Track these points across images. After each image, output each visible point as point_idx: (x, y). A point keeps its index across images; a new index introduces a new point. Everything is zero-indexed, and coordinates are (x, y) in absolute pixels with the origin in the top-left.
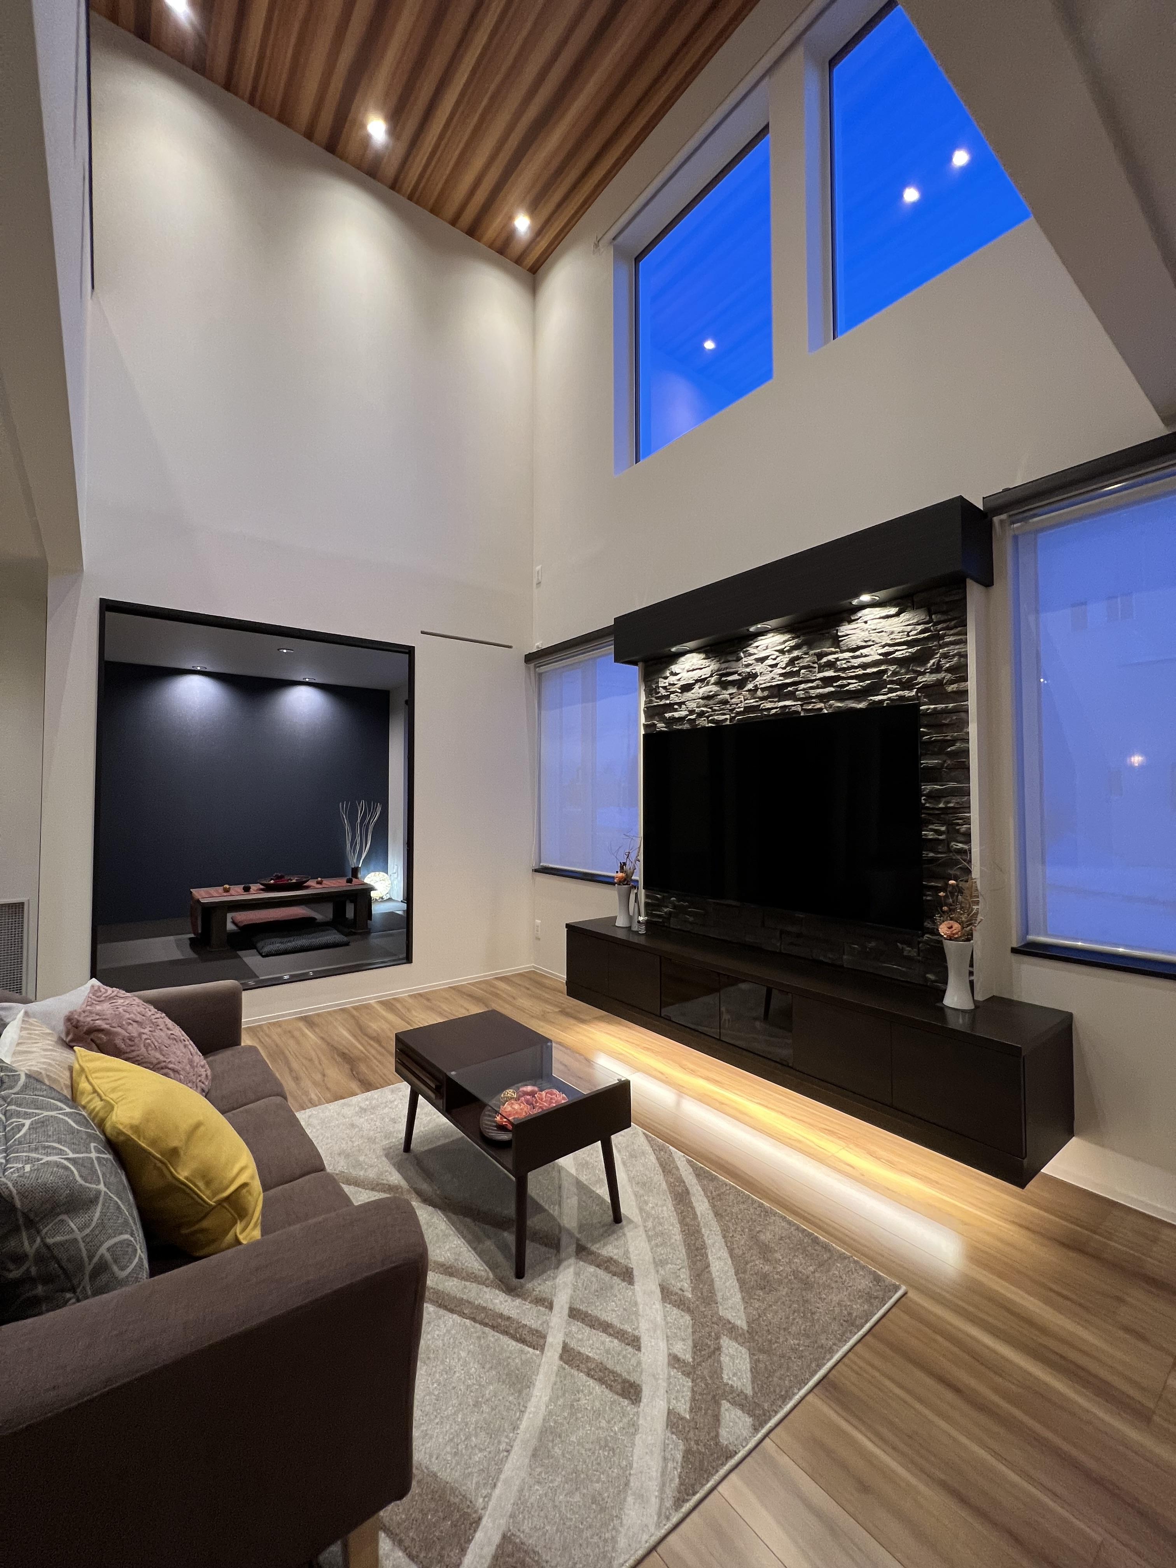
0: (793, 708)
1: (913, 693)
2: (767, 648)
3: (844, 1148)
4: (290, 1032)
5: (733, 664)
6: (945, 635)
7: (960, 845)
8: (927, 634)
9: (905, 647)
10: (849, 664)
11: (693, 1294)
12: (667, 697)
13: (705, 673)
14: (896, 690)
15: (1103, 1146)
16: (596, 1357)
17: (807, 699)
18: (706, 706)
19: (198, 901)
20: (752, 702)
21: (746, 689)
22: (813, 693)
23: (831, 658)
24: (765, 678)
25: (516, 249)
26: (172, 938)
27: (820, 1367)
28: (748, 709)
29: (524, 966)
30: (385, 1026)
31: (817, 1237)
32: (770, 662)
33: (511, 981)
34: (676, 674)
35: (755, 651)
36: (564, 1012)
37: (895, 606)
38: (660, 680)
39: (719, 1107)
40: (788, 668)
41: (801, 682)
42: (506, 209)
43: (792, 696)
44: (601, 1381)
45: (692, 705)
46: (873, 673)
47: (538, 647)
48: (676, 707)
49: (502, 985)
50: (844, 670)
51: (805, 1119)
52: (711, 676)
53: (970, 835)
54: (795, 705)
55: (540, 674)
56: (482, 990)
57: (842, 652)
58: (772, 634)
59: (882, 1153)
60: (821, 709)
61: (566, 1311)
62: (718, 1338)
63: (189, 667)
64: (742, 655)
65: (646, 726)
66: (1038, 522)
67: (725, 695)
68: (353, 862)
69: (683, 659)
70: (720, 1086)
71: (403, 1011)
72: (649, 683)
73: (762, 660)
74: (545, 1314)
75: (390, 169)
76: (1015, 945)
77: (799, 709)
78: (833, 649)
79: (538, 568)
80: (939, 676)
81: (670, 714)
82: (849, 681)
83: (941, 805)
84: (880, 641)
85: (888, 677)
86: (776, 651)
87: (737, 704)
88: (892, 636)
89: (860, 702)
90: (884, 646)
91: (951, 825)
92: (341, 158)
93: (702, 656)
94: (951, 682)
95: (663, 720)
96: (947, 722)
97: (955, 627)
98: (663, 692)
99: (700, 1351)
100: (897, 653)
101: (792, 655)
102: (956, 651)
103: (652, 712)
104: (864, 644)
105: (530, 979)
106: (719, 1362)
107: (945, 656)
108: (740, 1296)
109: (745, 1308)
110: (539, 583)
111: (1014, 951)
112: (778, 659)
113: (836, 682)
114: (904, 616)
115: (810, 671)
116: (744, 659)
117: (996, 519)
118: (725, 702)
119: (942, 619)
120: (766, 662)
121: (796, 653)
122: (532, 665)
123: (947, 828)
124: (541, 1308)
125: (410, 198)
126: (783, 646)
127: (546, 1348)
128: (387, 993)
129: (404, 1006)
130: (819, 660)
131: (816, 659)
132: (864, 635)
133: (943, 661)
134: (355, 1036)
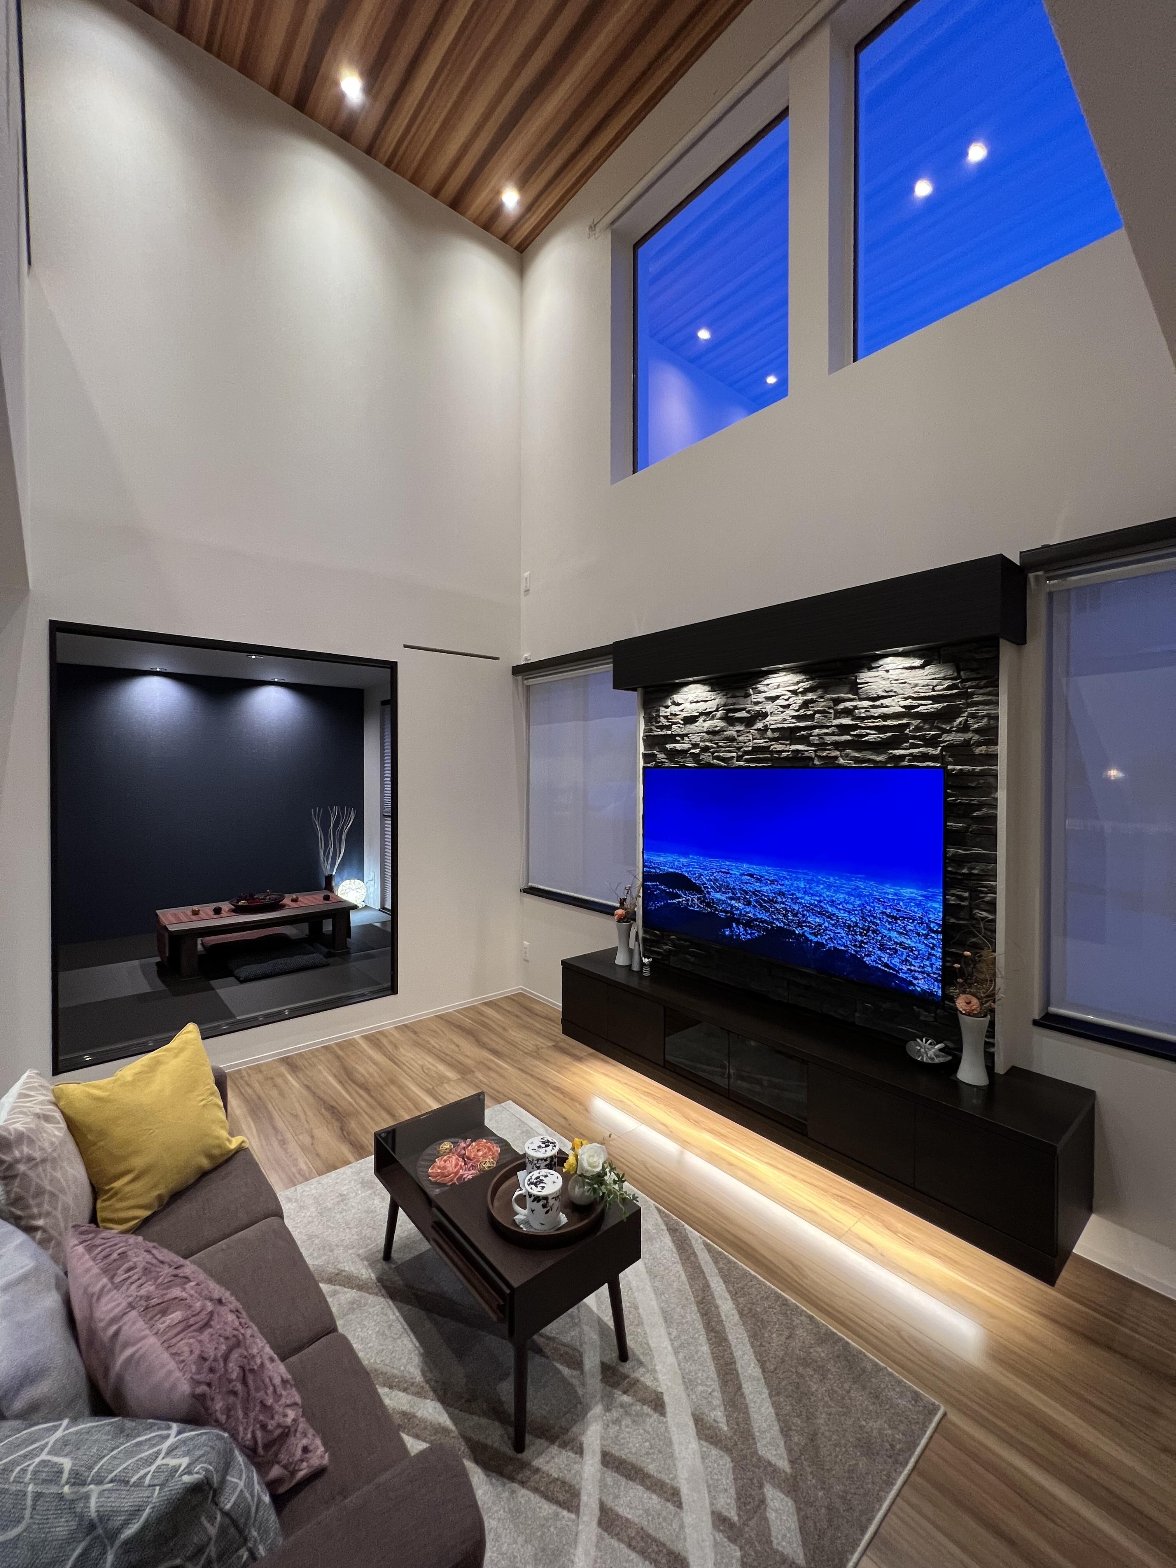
0: (806, 754)
1: (938, 751)
2: (778, 687)
3: (859, 1220)
4: (272, 1078)
5: (741, 700)
6: (973, 694)
7: (985, 914)
8: (954, 691)
9: (930, 702)
10: (868, 714)
11: (728, 1426)
12: (669, 728)
13: (711, 706)
14: (919, 746)
15: (1122, 1225)
16: (636, 1520)
17: (822, 746)
18: (711, 741)
19: (165, 928)
20: (761, 742)
21: (755, 727)
22: (829, 739)
23: (849, 704)
24: (775, 718)
25: (503, 225)
26: (136, 963)
27: (870, 1520)
28: (756, 749)
29: (511, 988)
30: (373, 1069)
31: (847, 1343)
32: (781, 702)
33: (499, 1006)
34: (679, 704)
35: (765, 689)
36: (558, 1048)
37: (920, 657)
38: (662, 708)
39: (730, 1167)
40: (802, 711)
41: (815, 727)
42: (493, 183)
43: (805, 740)
44: (643, 1553)
45: (696, 739)
46: (895, 726)
47: (526, 659)
48: (678, 738)
49: (489, 1011)
50: (862, 719)
51: (816, 1183)
52: (717, 710)
53: (995, 904)
54: (807, 751)
55: (528, 687)
56: (469, 1018)
57: (861, 699)
58: (784, 673)
59: (899, 1226)
60: (836, 758)
61: (598, 1457)
62: (761, 1487)
63: (147, 668)
64: (751, 691)
65: (645, 756)
66: (1075, 581)
67: (732, 732)
68: (326, 869)
69: (686, 689)
70: (727, 1142)
71: (390, 1047)
72: (649, 711)
73: (773, 699)
74: (575, 1463)
75: (366, 129)
76: (1037, 1017)
77: (813, 755)
78: (851, 696)
79: (527, 574)
80: (967, 736)
81: (672, 746)
82: (868, 731)
83: (965, 871)
84: (902, 692)
85: (910, 731)
86: (789, 691)
87: (745, 743)
88: (916, 689)
89: (879, 754)
90: (906, 699)
91: (975, 894)
92: (311, 117)
93: (707, 688)
94: (979, 744)
95: (664, 750)
96: (973, 785)
97: (985, 687)
98: (664, 722)
99: (745, 1504)
100: (921, 708)
101: (805, 698)
102: (985, 712)
103: (651, 741)
104: (885, 694)
105: (518, 1003)
106: (766, 1519)
107: (973, 716)
108: (778, 1428)
109: (785, 1442)
110: (527, 591)
111: (1036, 1023)
112: (791, 700)
113: (854, 731)
114: (929, 669)
115: (826, 717)
116: (753, 696)
117: (1031, 576)
118: (732, 739)
119: (971, 677)
120: (777, 701)
121: (810, 696)
122: (519, 678)
123: (970, 895)
124: (570, 1454)
125: (388, 164)
126: (796, 687)
127: (581, 1510)
128: (371, 1027)
129: (391, 1042)
130: (835, 705)
131: (832, 704)
132: (886, 685)
133: (971, 721)
134: (341, 1082)
